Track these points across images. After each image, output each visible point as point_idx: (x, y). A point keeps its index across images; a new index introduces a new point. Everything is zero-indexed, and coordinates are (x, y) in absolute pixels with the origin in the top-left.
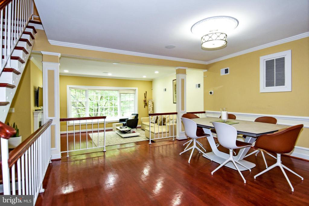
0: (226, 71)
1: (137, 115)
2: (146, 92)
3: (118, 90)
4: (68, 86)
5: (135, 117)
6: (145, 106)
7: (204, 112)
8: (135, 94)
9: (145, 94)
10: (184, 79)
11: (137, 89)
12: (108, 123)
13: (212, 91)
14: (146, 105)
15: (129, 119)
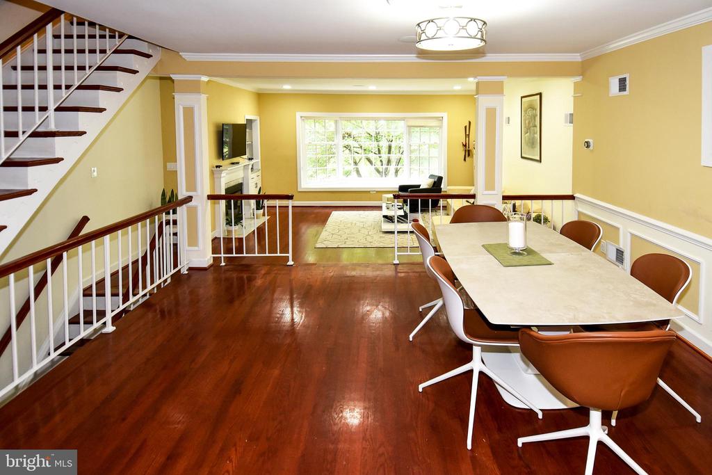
0: (622, 85)
1: (440, 179)
2: (470, 123)
3: (403, 119)
4: (298, 114)
5: (435, 182)
6: (467, 158)
7: (572, 197)
8: (441, 127)
9: (466, 127)
10: (495, 109)
11: (445, 115)
12: (377, 192)
13: (590, 141)
14: (469, 155)
15: (421, 188)
